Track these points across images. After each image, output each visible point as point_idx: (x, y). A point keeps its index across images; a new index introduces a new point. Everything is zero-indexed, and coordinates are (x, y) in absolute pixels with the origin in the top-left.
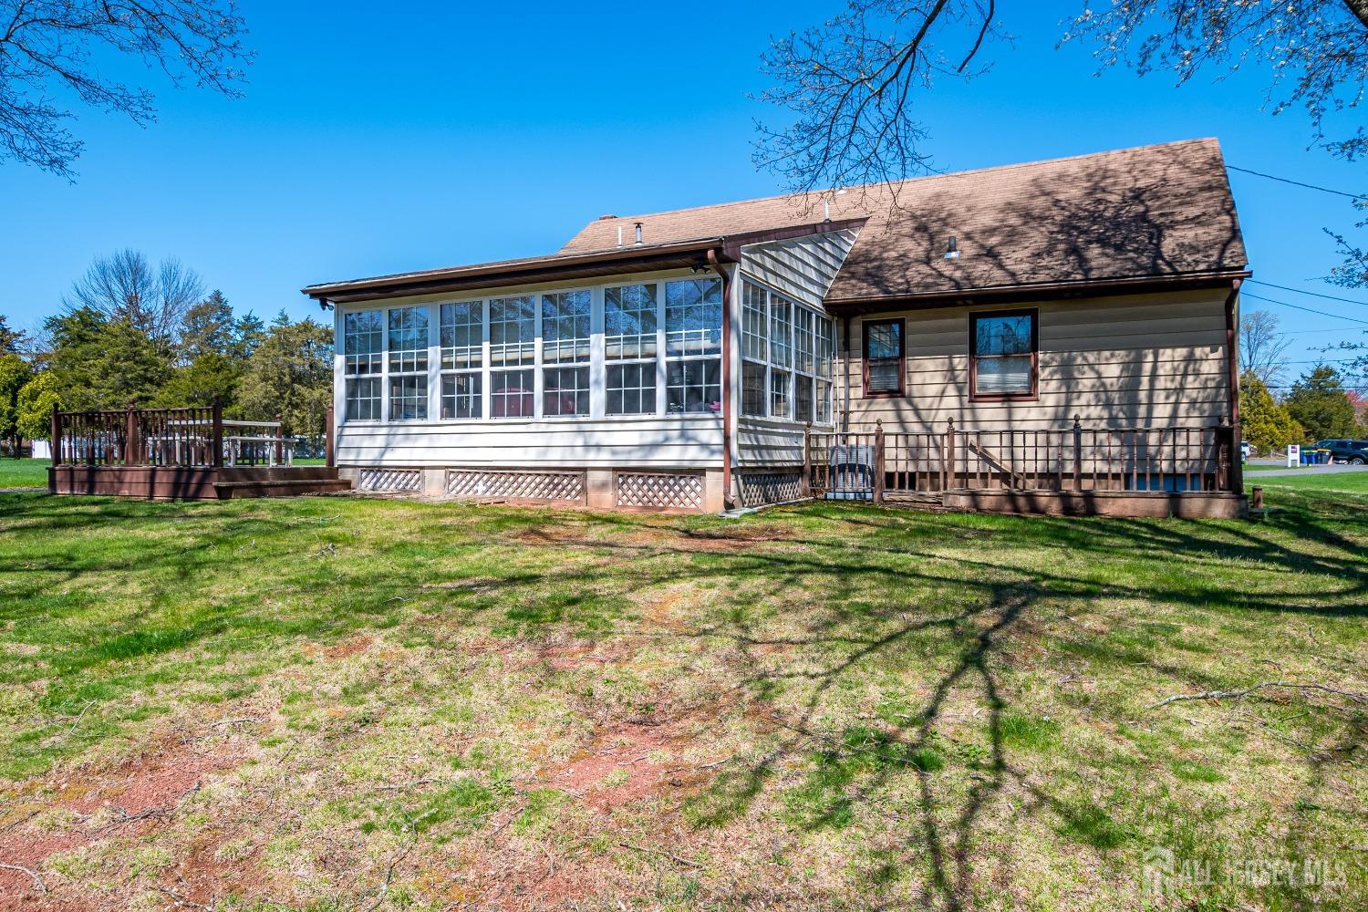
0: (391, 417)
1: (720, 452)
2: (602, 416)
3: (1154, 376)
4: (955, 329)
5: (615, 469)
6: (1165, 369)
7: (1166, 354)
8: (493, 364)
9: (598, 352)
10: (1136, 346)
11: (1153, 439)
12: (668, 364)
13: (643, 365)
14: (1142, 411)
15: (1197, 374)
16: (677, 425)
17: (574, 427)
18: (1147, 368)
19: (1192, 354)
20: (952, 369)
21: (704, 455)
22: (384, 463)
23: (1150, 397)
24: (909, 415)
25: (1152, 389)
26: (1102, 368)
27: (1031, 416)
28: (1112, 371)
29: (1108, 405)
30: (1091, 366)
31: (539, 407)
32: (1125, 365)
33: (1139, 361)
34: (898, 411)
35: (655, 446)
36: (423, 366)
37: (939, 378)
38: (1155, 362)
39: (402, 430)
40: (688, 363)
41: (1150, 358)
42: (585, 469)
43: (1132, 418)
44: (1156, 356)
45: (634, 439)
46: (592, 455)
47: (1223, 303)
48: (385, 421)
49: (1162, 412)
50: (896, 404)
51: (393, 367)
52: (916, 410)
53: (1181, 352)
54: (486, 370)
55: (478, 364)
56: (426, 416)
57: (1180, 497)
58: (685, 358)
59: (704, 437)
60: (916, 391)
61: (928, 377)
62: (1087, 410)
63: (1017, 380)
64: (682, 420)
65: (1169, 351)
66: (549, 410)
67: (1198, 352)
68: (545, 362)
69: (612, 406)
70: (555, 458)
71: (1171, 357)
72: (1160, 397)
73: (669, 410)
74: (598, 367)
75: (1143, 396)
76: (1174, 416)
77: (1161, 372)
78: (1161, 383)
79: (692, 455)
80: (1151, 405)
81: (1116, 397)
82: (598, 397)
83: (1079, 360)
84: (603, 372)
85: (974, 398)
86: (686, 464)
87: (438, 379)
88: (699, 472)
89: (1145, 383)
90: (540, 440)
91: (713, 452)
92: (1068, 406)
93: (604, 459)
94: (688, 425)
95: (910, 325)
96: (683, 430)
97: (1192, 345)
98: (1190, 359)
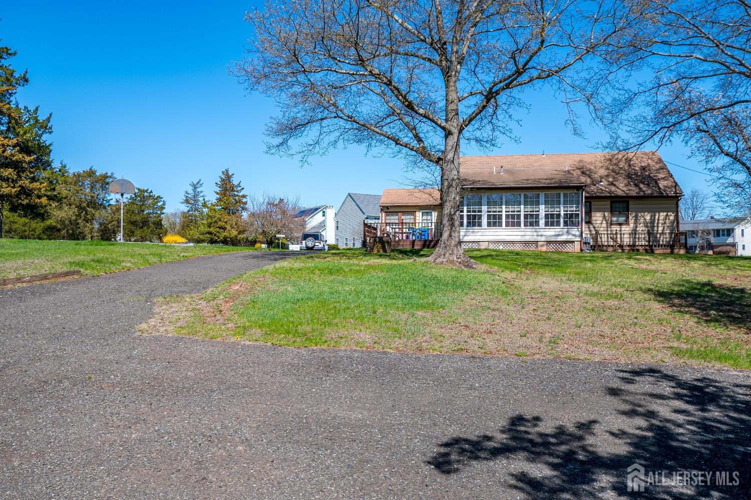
0: (468, 226)
1: (579, 237)
2: (544, 227)
3: (658, 220)
4: (606, 205)
5: (547, 241)
6: (661, 218)
7: (662, 214)
8: (506, 212)
9: (542, 210)
10: (653, 211)
11: (658, 236)
12: (564, 214)
13: (556, 214)
14: (656, 228)
15: (669, 219)
16: (566, 230)
17: (534, 230)
18: (657, 217)
19: (667, 214)
20: (604, 216)
21: (574, 237)
22: (464, 240)
23: (658, 225)
24: (592, 229)
25: (658, 223)
26: (646, 217)
27: (626, 229)
28: (648, 218)
29: (647, 227)
30: (643, 216)
31: (522, 225)
32: (651, 216)
33: (655, 216)
34: (589, 228)
35: (559, 235)
36: (480, 211)
37: (601, 219)
38: (659, 216)
39: (471, 230)
40: (569, 214)
41: (658, 215)
42: (537, 242)
43: (653, 230)
44: (659, 214)
45: (553, 233)
46: (539, 238)
47: (676, 202)
48: (465, 227)
49: (660, 229)
50: (589, 226)
51: (468, 211)
52: (594, 227)
53: (665, 214)
54: (504, 214)
55: (501, 212)
56: (481, 226)
57: (673, 249)
58: (569, 212)
59: (573, 233)
60: (594, 222)
61: (598, 218)
62: (641, 228)
63: (622, 219)
64: (568, 228)
65: (662, 213)
66: (525, 225)
67: (669, 214)
68: (524, 212)
69: (547, 224)
70: (527, 238)
71: (663, 215)
72: (660, 225)
73: (564, 226)
74: (542, 214)
75: (656, 225)
76: (663, 230)
77: (660, 218)
78: (660, 221)
79: (570, 238)
80: (658, 227)
81: (649, 225)
82: (542, 222)
83: (640, 215)
84: (544, 215)
85: (611, 224)
86: (569, 240)
87: (486, 215)
88: (573, 242)
89: (656, 222)
90: (523, 233)
91: (576, 237)
92: (636, 227)
93: (543, 239)
94: (569, 230)
95: (593, 203)
96: (568, 231)
97: (668, 212)
98: (667, 215)
